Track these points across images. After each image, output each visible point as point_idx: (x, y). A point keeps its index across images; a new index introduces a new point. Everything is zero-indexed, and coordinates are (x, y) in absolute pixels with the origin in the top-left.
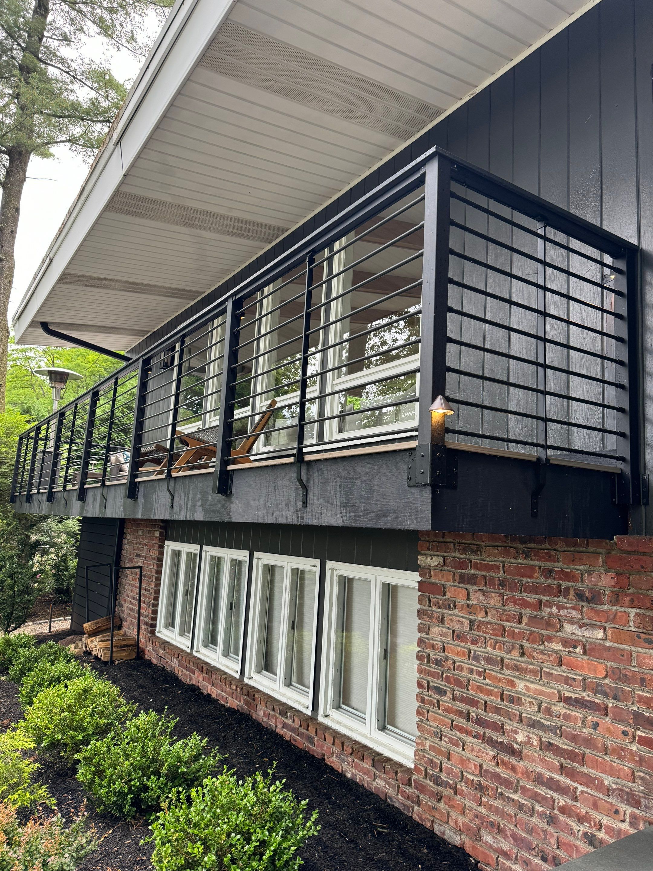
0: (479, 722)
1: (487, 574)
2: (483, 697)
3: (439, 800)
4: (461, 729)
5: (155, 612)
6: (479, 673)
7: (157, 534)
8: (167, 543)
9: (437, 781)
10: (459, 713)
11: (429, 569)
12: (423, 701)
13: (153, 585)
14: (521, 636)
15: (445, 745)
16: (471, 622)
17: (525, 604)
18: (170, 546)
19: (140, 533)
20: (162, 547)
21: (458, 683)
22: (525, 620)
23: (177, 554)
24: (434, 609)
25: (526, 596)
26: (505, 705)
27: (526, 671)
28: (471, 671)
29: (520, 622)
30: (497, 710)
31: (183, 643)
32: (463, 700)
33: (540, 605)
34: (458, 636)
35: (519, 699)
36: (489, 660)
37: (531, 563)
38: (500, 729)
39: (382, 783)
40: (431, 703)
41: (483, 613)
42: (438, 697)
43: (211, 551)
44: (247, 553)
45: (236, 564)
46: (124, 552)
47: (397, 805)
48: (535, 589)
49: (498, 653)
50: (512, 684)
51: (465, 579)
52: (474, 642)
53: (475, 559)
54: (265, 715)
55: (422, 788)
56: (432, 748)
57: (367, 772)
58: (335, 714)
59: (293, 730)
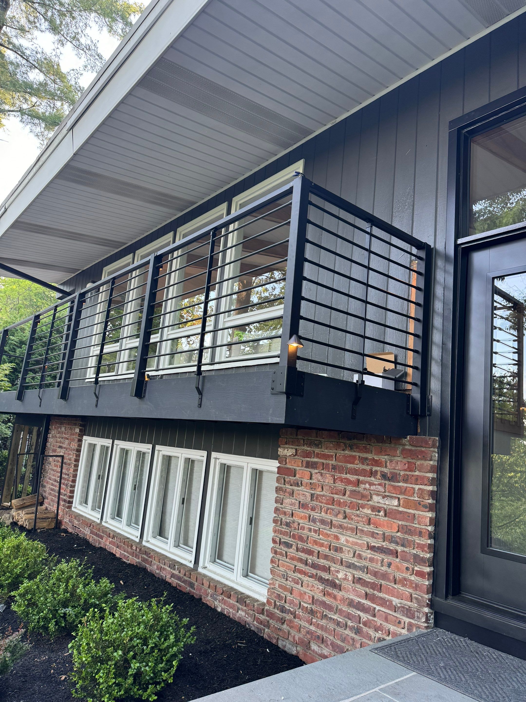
0: (314, 566)
1: (324, 461)
2: (316, 548)
3: (283, 623)
4: (301, 572)
5: (72, 492)
6: (315, 531)
7: (77, 430)
8: (85, 437)
9: (283, 610)
10: (300, 560)
11: (285, 457)
12: (276, 552)
13: (71, 470)
14: (345, 504)
15: (289, 584)
16: (312, 495)
17: (349, 482)
18: (87, 440)
19: (63, 429)
20: (80, 441)
21: (301, 539)
22: (348, 493)
23: (92, 447)
24: (288, 486)
25: (348, 476)
26: (332, 553)
27: (347, 529)
28: (310, 530)
29: (344, 495)
30: (326, 557)
31: (95, 516)
32: (304, 551)
33: (358, 483)
34: (303, 506)
35: (341, 548)
36: (323, 522)
37: (354, 454)
38: (327, 570)
39: (243, 614)
40: (281, 554)
41: (320, 489)
42: (286, 549)
43: (121, 444)
44: (150, 446)
45: (141, 455)
46: (48, 444)
47: (253, 628)
48: (355, 472)
49: (328, 517)
50: (337, 538)
51: (309, 465)
52: (313, 509)
53: (317, 450)
54: (158, 569)
55: (271, 615)
56: (280, 586)
57: (232, 606)
58: (211, 567)
59: (179, 578)
